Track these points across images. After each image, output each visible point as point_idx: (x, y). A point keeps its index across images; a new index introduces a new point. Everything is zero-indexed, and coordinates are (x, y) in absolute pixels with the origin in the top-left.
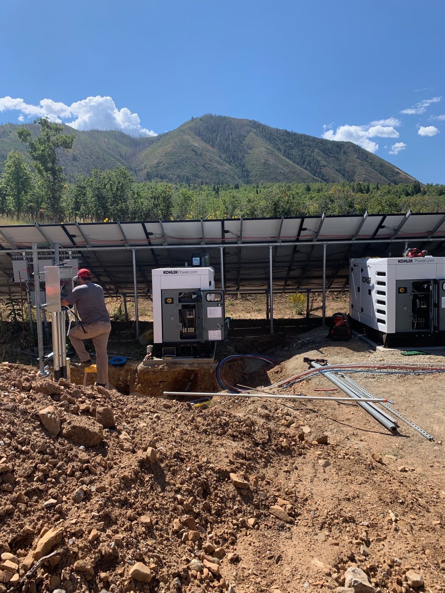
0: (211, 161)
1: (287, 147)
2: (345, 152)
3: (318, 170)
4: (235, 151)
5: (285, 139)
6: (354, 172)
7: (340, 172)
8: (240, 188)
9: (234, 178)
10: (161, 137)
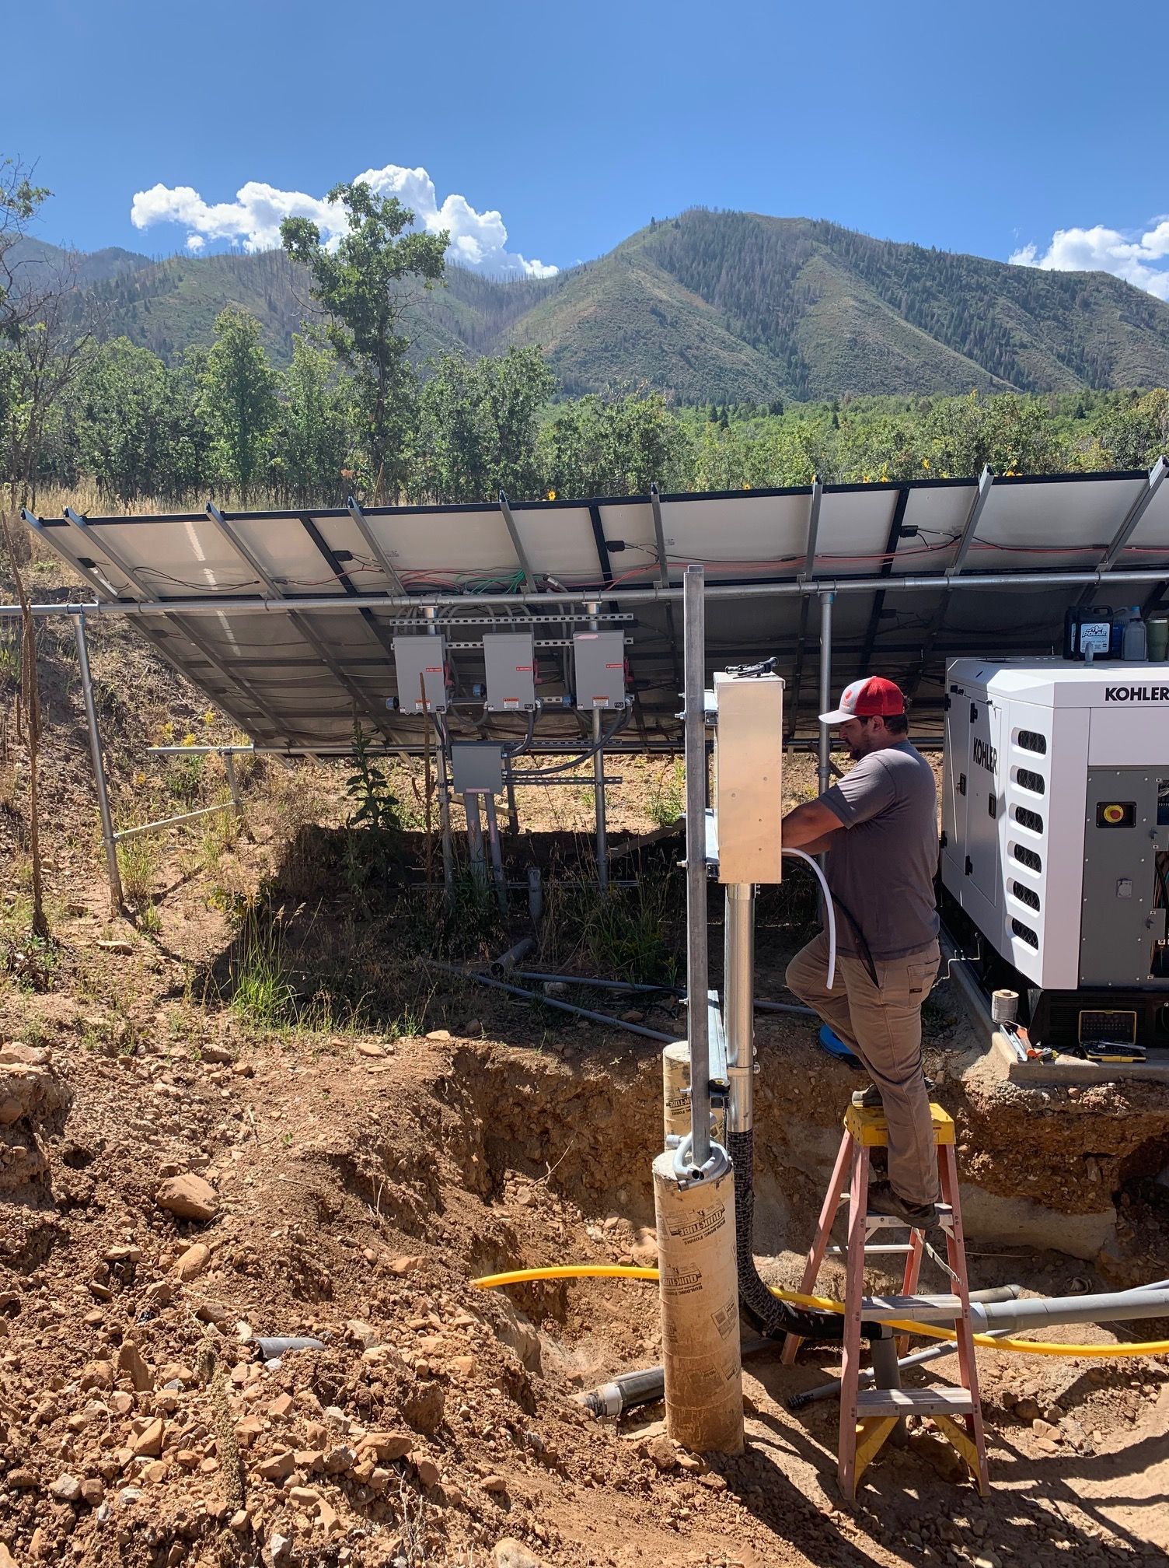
0: (702, 339)
1: (917, 293)
2: (1086, 305)
3: (1005, 359)
4: (768, 310)
5: (912, 270)
6: (1111, 362)
7: (1069, 363)
8: (787, 413)
9: (765, 386)
10: (567, 278)
